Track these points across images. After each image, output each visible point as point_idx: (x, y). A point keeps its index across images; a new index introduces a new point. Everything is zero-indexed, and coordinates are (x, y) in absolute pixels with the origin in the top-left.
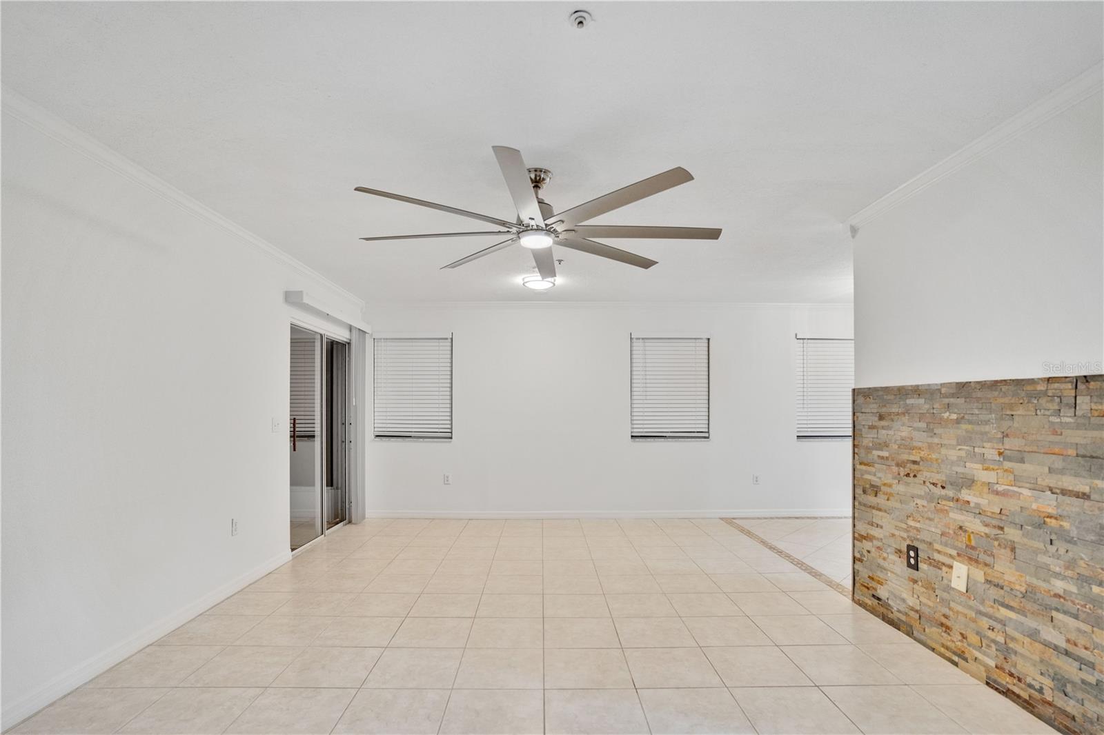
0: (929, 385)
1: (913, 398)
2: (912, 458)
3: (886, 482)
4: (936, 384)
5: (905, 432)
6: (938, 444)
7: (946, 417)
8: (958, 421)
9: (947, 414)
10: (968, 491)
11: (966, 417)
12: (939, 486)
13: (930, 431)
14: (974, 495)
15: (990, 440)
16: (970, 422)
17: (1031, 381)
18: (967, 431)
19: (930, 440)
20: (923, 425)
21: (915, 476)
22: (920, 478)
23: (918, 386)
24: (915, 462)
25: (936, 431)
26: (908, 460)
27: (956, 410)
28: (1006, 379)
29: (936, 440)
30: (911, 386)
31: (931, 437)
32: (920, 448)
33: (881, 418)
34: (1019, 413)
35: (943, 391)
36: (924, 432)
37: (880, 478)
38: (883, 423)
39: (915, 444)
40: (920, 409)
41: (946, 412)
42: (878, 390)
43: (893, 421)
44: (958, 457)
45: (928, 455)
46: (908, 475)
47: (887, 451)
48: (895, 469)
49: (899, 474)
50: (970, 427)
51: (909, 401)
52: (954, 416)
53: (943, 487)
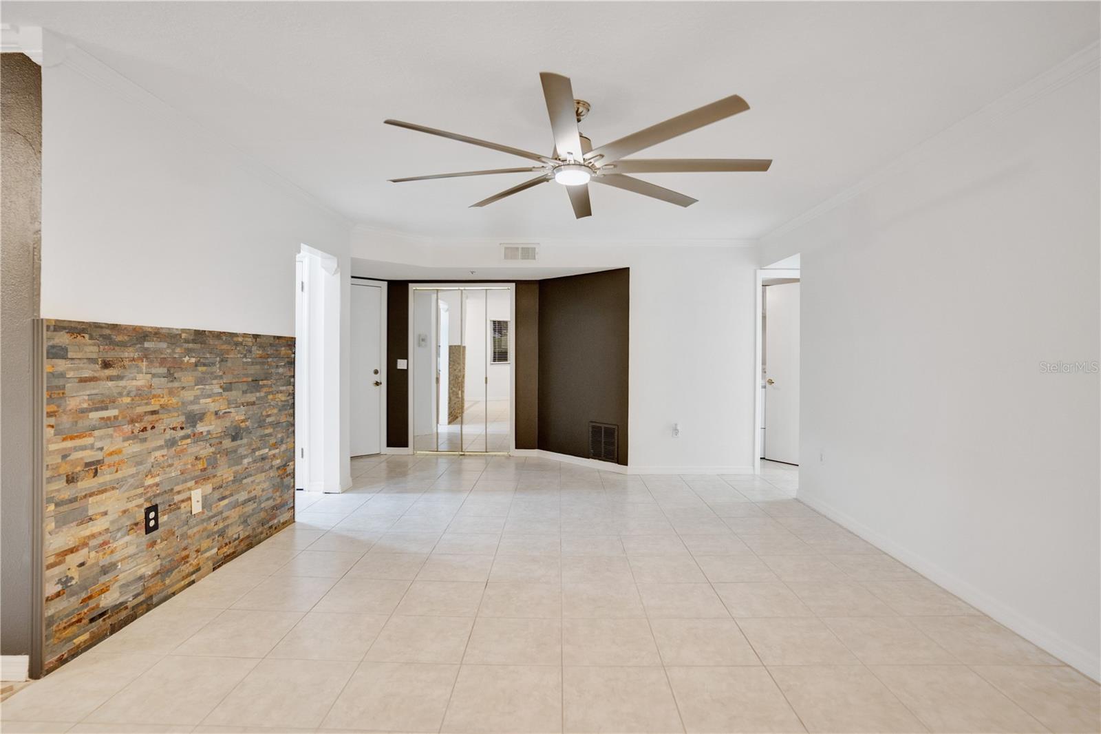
0: (169, 329)
1: (153, 341)
2: (149, 408)
3: (111, 450)
4: (177, 329)
5: (141, 381)
6: (178, 388)
7: (186, 361)
8: (196, 365)
9: (187, 358)
10: (202, 424)
11: (202, 360)
12: (178, 429)
13: (170, 376)
14: (206, 425)
15: (216, 378)
16: (204, 365)
17: (235, 335)
18: (203, 373)
19: (170, 385)
20: (163, 370)
21: (153, 428)
22: (160, 427)
23: (158, 329)
24: (154, 413)
25: (176, 375)
26: (145, 412)
27: (194, 355)
28: (225, 331)
29: (176, 384)
30: (152, 328)
31: (172, 381)
32: (159, 396)
33: (106, 365)
34: (231, 356)
35: (184, 336)
36: (164, 377)
37: (101, 449)
38: (108, 372)
39: (154, 392)
40: (162, 354)
41: (185, 357)
42: (102, 327)
43: (125, 368)
44: (195, 396)
45: (168, 401)
46: (144, 429)
47: (114, 408)
48: (127, 428)
49: (133, 432)
50: (204, 369)
51: (146, 345)
52: (193, 360)
53: (182, 428)
